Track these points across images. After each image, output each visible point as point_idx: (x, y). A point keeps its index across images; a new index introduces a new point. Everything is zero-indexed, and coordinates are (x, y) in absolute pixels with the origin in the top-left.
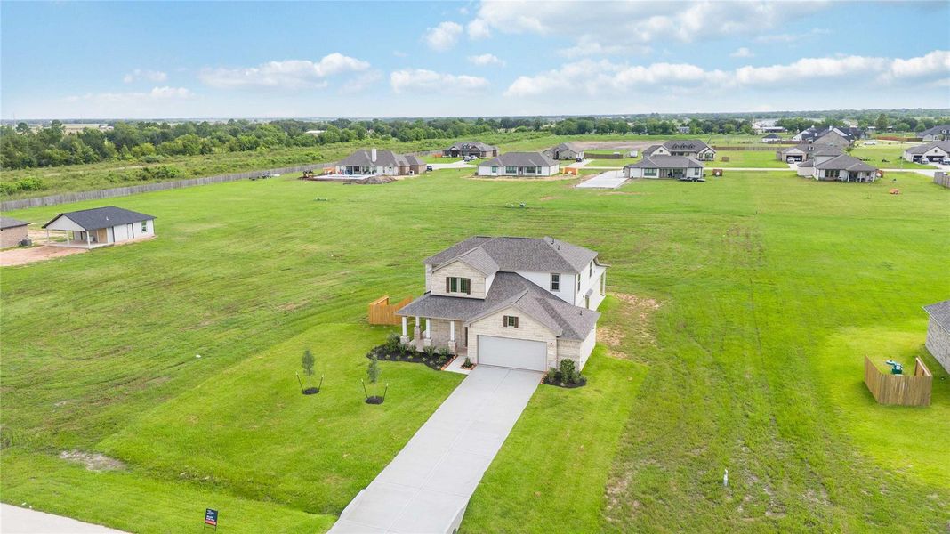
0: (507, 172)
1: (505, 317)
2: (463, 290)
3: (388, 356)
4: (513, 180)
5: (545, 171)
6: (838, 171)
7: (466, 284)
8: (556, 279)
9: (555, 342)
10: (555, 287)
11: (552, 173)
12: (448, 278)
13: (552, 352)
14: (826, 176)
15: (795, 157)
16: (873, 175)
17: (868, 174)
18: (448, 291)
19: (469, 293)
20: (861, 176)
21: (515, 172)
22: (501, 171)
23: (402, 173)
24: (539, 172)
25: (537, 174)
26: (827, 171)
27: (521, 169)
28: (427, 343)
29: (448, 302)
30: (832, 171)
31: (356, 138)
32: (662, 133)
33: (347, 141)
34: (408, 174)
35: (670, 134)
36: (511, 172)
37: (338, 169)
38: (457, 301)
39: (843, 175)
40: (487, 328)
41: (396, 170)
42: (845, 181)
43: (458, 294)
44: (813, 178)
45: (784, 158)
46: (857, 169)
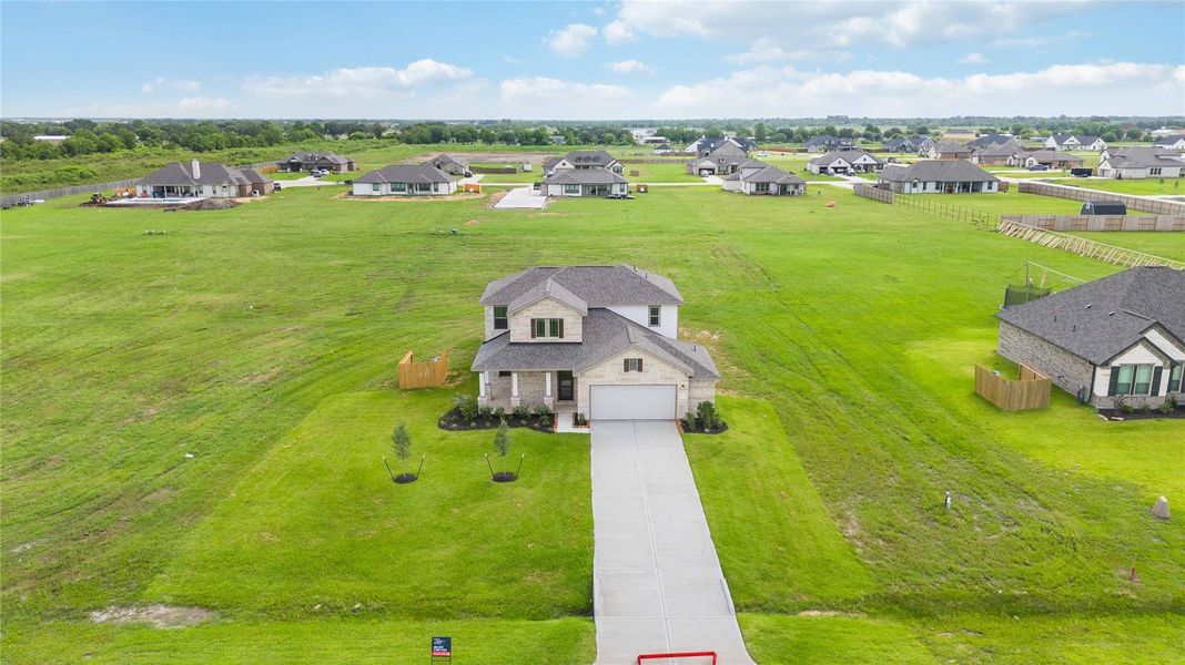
0: (393, 190)
1: (626, 361)
2: (553, 333)
3: (473, 424)
4: (404, 200)
5: (443, 189)
6: (768, 184)
7: (557, 327)
8: (655, 312)
9: (687, 384)
10: (654, 321)
11: (452, 191)
12: (533, 320)
13: (683, 396)
14: (757, 190)
15: (708, 170)
16: (801, 188)
17: (797, 186)
18: (533, 336)
19: (561, 336)
20: (791, 189)
21: (403, 190)
22: (385, 189)
23: (242, 193)
24: (436, 190)
25: (434, 193)
26: (758, 184)
27: (411, 186)
28: (515, 402)
29: (538, 350)
30: (763, 184)
31: (122, 147)
32: (536, 143)
33: (109, 150)
34: (251, 195)
35: (545, 144)
36: (398, 190)
37: (139, 190)
38: (548, 347)
39: (773, 188)
40: (603, 376)
41: (233, 190)
42: (776, 194)
43: (547, 338)
44: (741, 193)
45: (696, 171)
46: (786, 182)
